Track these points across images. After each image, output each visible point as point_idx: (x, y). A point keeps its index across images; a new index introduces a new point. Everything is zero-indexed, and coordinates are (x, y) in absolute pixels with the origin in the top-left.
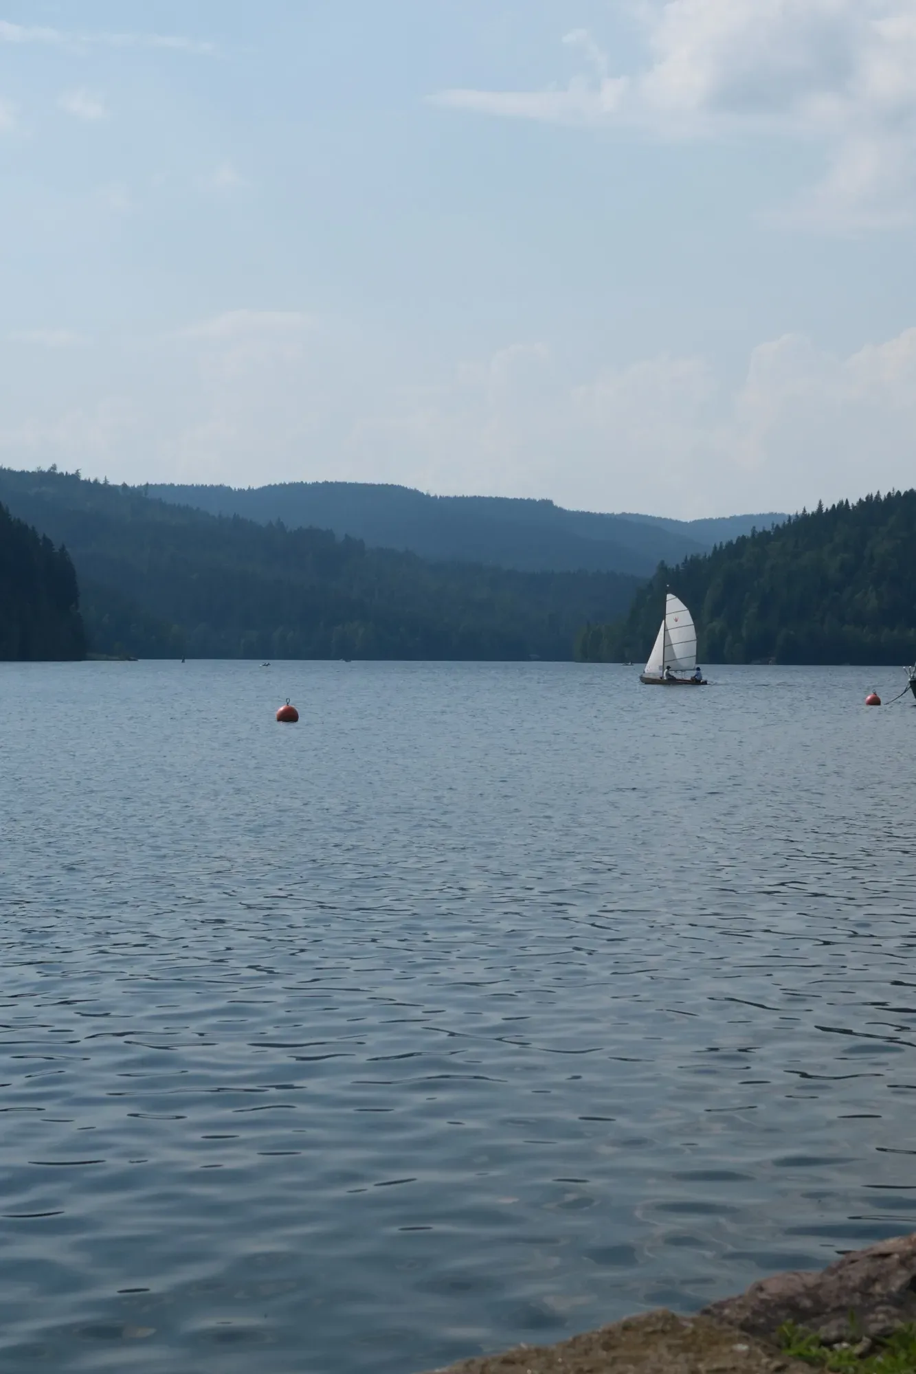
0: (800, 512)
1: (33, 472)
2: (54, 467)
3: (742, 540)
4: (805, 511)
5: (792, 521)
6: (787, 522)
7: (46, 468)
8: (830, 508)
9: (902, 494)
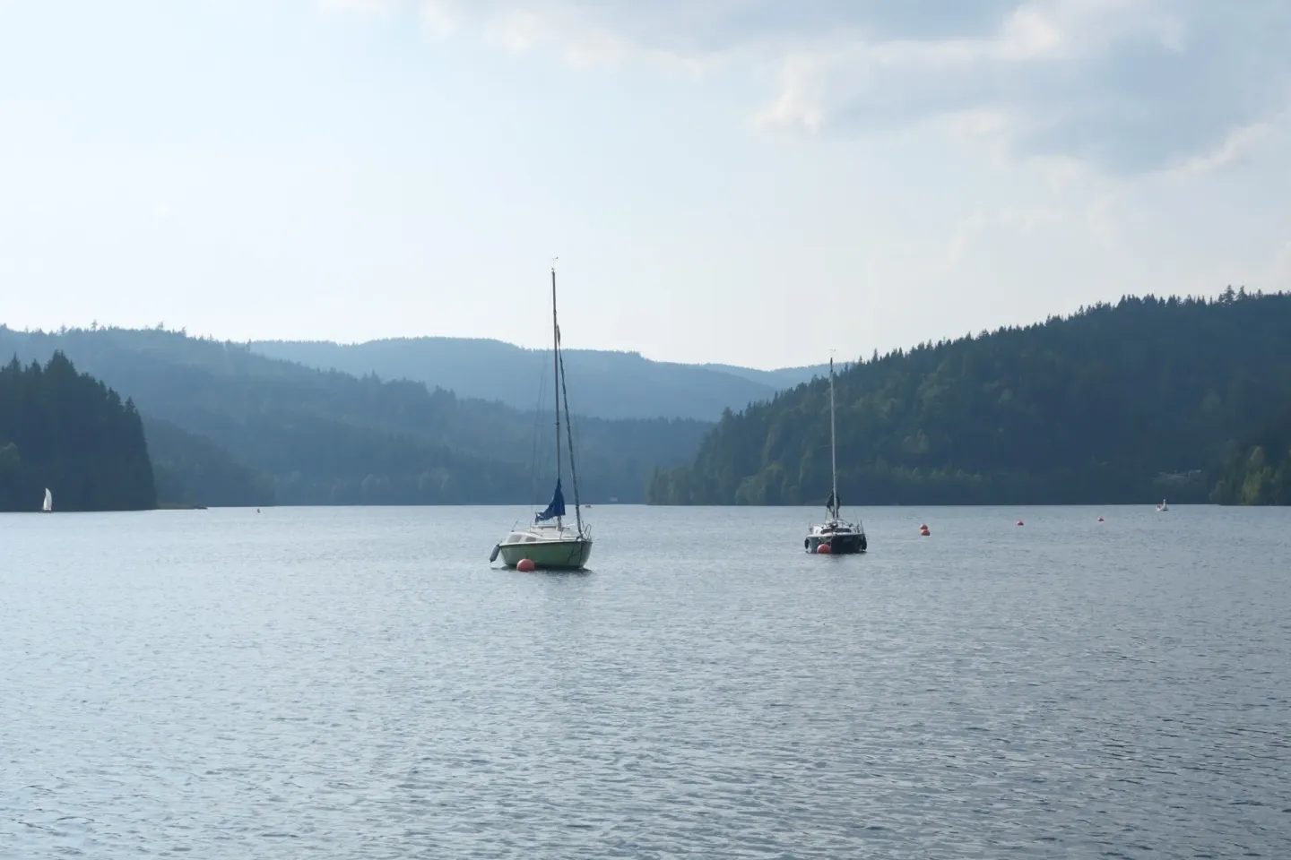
0: (857, 361)
1: (142, 331)
2: (162, 326)
3: (802, 387)
4: (861, 359)
5: (849, 369)
6: (844, 370)
7: (153, 326)
8: (884, 356)
9: (952, 342)
